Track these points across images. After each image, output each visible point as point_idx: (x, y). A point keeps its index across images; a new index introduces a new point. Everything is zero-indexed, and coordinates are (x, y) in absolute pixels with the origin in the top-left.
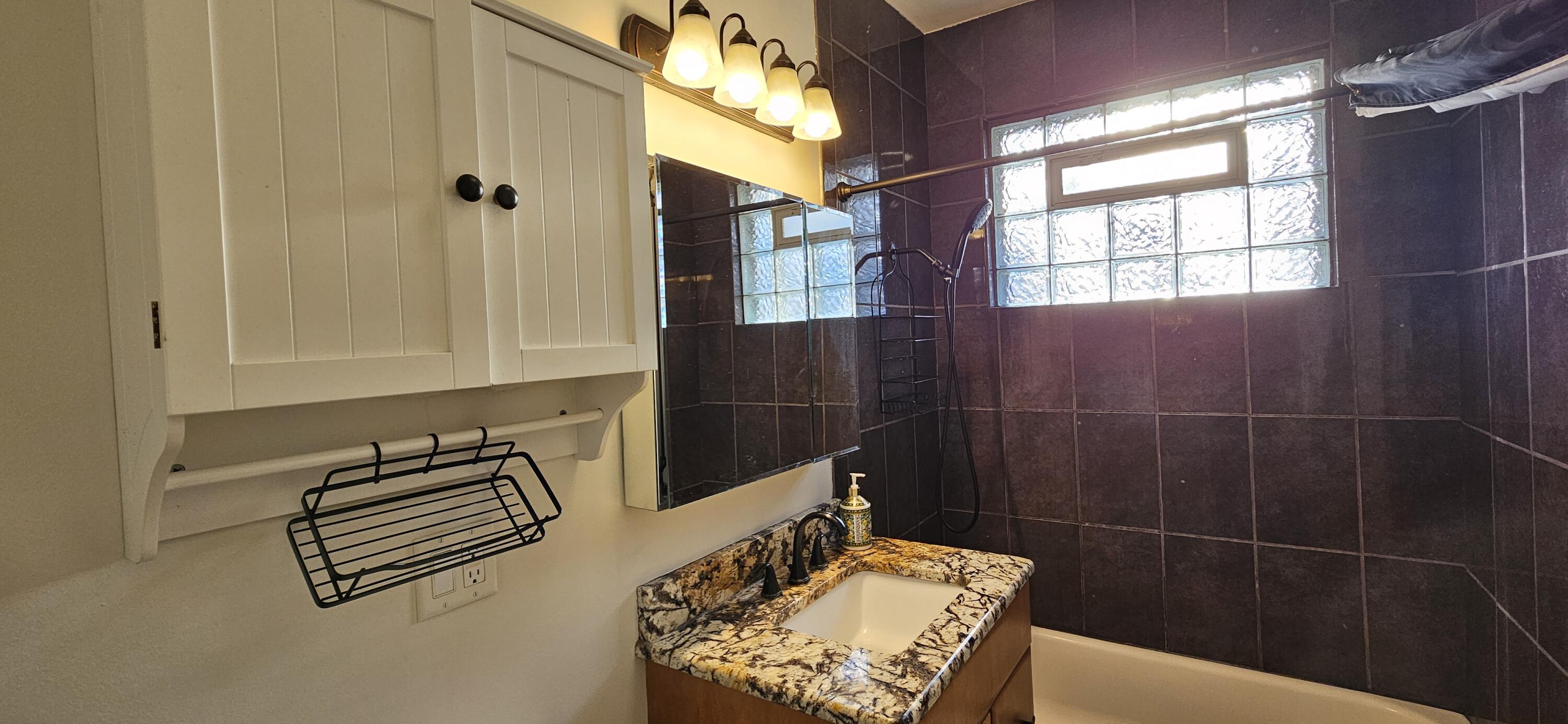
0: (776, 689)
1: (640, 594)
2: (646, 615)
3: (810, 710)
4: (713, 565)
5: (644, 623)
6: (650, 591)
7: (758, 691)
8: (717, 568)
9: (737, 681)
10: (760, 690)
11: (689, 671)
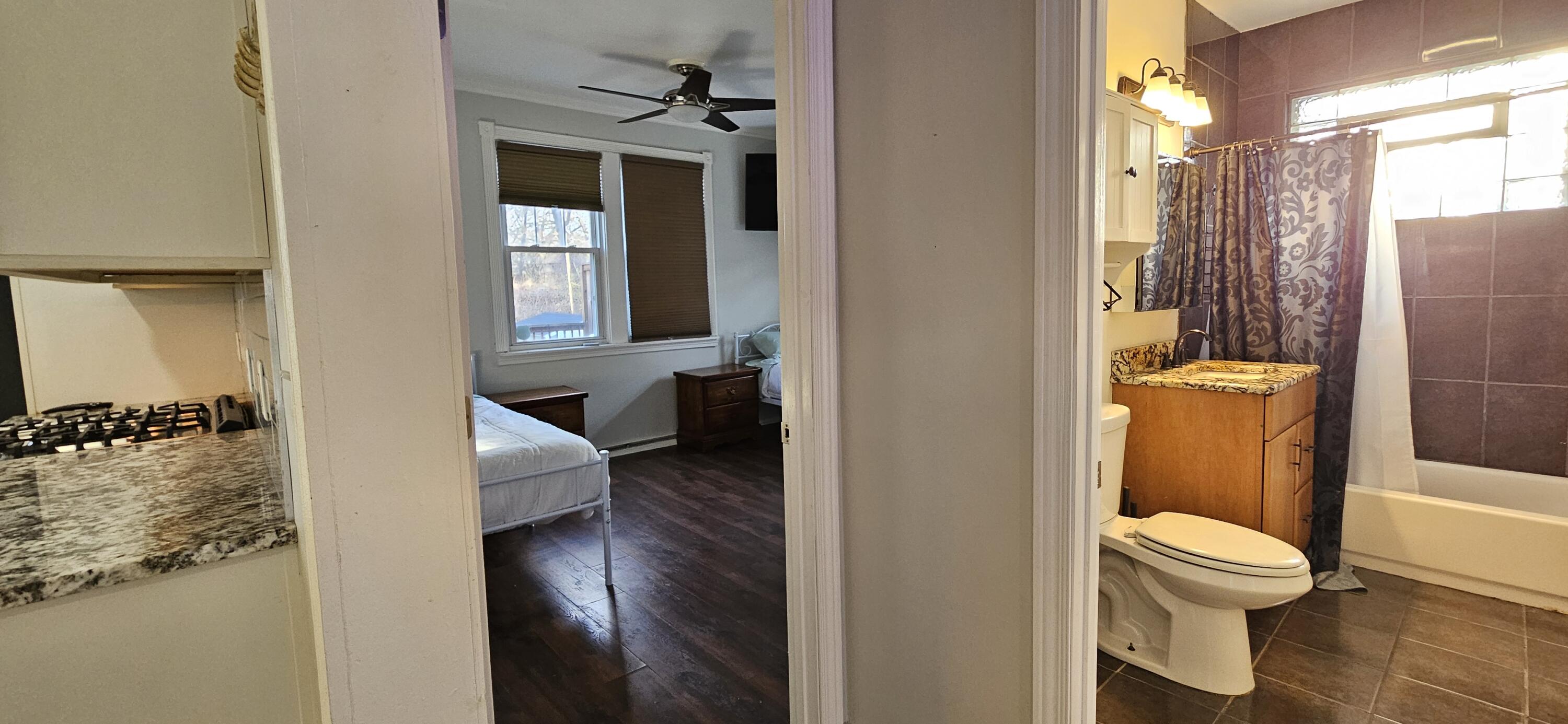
0: (1200, 384)
1: (1113, 354)
2: (1117, 363)
3: (1221, 389)
4: (1137, 351)
5: (1116, 367)
6: (1119, 353)
7: (1190, 385)
8: (1138, 353)
9: (1177, 384)
10: (1192, 386)
11: (1146, 383)
